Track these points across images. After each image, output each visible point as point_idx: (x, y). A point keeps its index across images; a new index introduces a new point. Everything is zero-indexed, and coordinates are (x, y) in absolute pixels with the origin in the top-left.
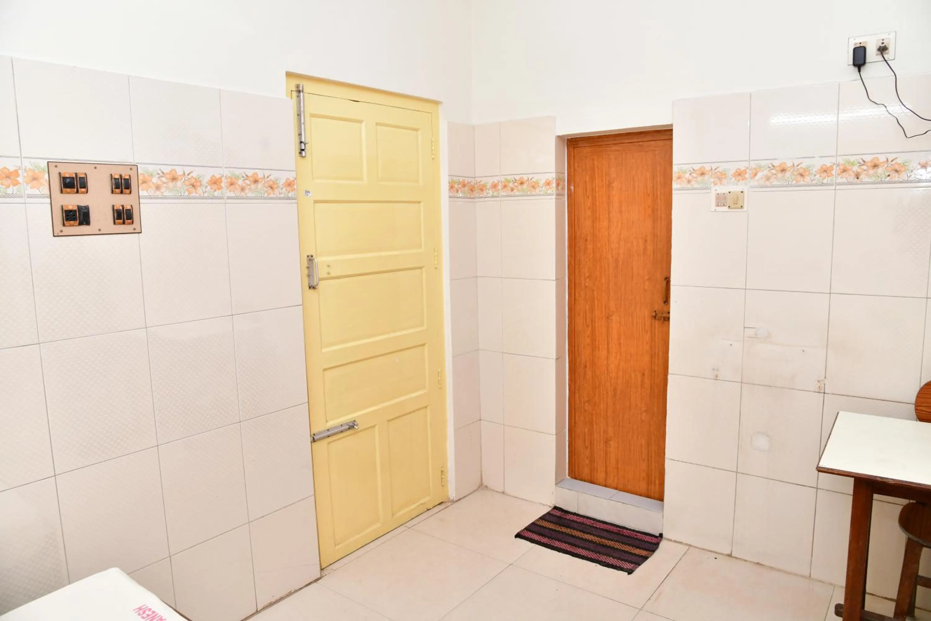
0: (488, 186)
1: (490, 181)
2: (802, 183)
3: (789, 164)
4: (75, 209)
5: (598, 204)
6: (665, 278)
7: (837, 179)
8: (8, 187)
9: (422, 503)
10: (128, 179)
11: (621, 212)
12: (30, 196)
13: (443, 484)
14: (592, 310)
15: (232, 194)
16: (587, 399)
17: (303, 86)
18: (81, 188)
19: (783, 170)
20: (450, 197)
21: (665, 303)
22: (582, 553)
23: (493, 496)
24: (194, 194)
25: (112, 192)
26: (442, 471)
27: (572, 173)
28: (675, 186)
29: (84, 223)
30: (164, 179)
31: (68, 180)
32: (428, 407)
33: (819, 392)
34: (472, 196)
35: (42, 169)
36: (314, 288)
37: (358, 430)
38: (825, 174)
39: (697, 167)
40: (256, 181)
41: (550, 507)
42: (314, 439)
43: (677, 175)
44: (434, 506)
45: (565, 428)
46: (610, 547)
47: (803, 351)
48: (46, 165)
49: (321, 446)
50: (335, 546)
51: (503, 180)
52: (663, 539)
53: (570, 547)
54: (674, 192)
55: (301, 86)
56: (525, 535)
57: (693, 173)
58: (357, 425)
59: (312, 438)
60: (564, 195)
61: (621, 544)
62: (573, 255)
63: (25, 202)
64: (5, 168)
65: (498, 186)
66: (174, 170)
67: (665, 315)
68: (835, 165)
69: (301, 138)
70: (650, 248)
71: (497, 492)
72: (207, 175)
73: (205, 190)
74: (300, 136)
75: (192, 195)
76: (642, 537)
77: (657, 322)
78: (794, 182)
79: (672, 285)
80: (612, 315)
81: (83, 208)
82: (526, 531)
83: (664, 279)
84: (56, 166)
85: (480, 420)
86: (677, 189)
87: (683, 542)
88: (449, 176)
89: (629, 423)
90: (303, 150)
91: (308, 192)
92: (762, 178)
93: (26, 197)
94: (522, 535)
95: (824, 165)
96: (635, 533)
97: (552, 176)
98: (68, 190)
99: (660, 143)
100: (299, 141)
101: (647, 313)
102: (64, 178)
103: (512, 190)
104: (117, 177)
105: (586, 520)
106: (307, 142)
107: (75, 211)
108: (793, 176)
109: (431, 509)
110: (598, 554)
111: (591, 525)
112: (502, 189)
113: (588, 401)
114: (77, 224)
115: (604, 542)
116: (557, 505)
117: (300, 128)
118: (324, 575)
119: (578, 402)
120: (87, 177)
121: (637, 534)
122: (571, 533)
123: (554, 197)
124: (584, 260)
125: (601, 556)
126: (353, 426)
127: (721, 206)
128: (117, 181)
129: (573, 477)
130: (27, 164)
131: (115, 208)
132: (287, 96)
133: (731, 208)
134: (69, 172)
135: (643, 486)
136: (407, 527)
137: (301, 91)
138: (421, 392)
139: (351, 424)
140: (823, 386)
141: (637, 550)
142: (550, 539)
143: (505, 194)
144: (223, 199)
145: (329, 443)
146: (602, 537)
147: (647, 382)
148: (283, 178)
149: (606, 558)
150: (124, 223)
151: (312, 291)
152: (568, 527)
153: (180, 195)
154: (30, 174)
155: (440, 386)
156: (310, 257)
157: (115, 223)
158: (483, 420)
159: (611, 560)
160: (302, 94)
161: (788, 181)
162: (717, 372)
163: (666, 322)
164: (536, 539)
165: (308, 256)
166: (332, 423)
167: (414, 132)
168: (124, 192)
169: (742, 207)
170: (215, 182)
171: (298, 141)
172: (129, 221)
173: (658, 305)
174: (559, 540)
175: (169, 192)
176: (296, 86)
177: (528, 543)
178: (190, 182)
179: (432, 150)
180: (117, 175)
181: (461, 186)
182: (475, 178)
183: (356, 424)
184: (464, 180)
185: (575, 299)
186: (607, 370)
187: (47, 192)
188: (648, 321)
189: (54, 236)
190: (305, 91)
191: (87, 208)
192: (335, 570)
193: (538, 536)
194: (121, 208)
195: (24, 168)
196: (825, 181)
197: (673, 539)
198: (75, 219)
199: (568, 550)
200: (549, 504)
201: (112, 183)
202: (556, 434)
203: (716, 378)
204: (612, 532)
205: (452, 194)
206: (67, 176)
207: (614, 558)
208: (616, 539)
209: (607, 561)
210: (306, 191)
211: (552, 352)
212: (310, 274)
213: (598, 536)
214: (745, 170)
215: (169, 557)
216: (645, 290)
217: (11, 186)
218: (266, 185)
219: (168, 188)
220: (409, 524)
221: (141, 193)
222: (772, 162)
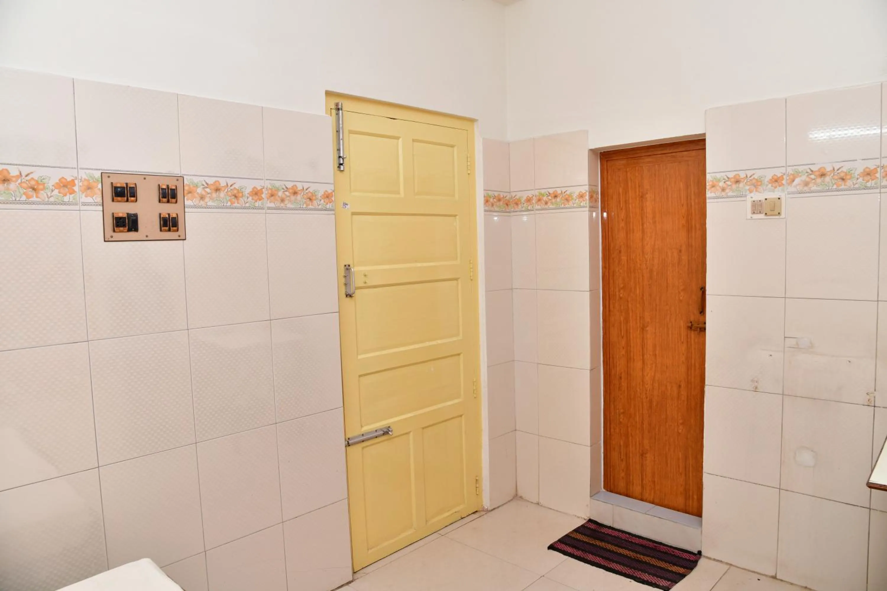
0: (523, 200)
1: (525, 196)
2: (843, 187)
3: (829, 168)
4: (124, 216)
5: (631, 215)
6: (701, 288)
7: (882, 182)
8: (65, 195)
9: (456, 511)
10: (174, 190)
11: (655, 222)
12: (84, 204)
13: (477, 493)
14: (627, 320)
15: (272, 205)
16: (622, 411)
17: (342, 104)
18: (131, 197)
19: (823, 175)
20: (485, 211)
21: (700, 313)
22: (616, 568)
23: (527, 506)
24: (236, 204)
25: (160, 201)
26: (477, 480)
27: (606, 186)
28: (709, 194)
29: (133, 229)
30: (208, 190)
31: (119, 189)
32: (463, 416)
33: (869, 406)
34: (508, 210)
35: (96, 179)
36: (351, 296)
37: (393, 436)
38: (869, 177)
39: (731, 175)
40: (295, 193)
41: (585, 519)
42: (348, 443)
43: (711, 183)
44: (468, 515)
45: (600, 440)
46: (645, 563)
47: (850, 362)
48: (100, 175)
49: (355, 450)
50: (368, 550)
51: (537, 194)
52: (702, 556)
53: (604, 561)
54: (708, 201)
55: (340, 104)
56: (559, 546)
57: (727, 181)
58: (392, 431)
59: (347, 442)
60: (598, 208)
61: (657, 560)
62: (607, 266)
63: (80, 209)
64: (63, 178)
65: (532, 200)
66: (218, 181)
67: (701, 326)
68: (880, 167)
69: (339, 153)
70: (684, 258)
71: (532, 503)
72: (248, 186)
73: (247, 200)
74: (339, 151)
75: (235, 205)
76: (680, 554)
77: (692, 332)
78: (835, 187)
79: (708, 295)
80: (647, 326)
81: (132, 215)
82: (559, 543)
83: (699, 289)
84: (109, 177)
85: (516, 430)
86: (710, 198)
87: (723, 560)
88: (484, 190)
89: (666, 435)
90: (342, 164)
91: (347, 204)
92: (799, 184)
93: (81, 204)
94: (555, 547)
95: (867, 168)
96: (672, 549)
97: (585, 189)
98: (119, 199)
99: (693, 153)
100: (338, 156)
101: (682, 324)
102: (116, 188)
103: (546, 203)
104: (164, 187)
105: (621, 534)
106: (345, 157)
107: (125, 218)
108: (833, 180)
109: (465, 517)
110: (633, 570)
111: (627, 539)
112: (536, 203)
113: (623, 413)
114: (126, 230)
115: (640, 557)
116: (592, 518)
117: (339, 144)
118: (356, 578)
119: (613, 414)
120: (137, 186)
121: (674, 550)
122: (606, 546)
123: (587, 209)
124: (619, 271)
125: (636, 572)
126: (388, 432)
127: (757, 213)
128: (164, 191)
129: (609, 490)
130: (83, 175)
131: (162, 216)
132: (326, 113)
133: (768, 216)
134: (120, 182)
135: (680, 501)
136: (440, 534)
137: (340, 109)
138: (456, 401)
139: (385, 430)
140: (873, 399)
141: (674, 567)
142: (584, 552)
143: (539, 207)
144: (264, 209)
145: (363, 448)
146: (637, 552)
147: (684, 393)
148: (321, 190)
149: (641, 574)
150: (169, 230)
151: (349, 299)
152: (602, 540)
153: (223, 205)
154: (86, 183)
155: (475, 396)
156: (347, 267)
157: (161, 230)
158: (519, 431)
159: (646, 577)
160: (341, 111)
161: (828, 186)
162: (756, 384)
163: (702, 333)
164: (569, 552)
165: (345, 266)
166: (366, 428)
167: (450, 149)
168: (170, 201)
169: (779, 213)
170: (256, 193)
171: (336, 157)
172: (175, 228)
173: (694, 316)
174: (593, 554)
175: (212, 202)
176: (336, 105)
177: (561, 555)
178: (233, 194)
179: (468, 165)
180: (164, 185)
181: (496, 200)
182: (510, 192)
183: (390, 430)
184: (499, 195)
185: (609, 311)
186: (643, 381)
187: (99, 200)
188: (684, 332)
189: (105, 241)
190: (344, 109)
191: (136, 216)
192: (367, 574)
193: (572, 549)
194: (167, 216)
195: (80, 178)
196: (869, 184)
197: (713, 557)
198: (124, 226)
199: (602, 564)
200: (583, 517)
201: (159, 193)
202: (591, 446)
203: (756, 390)
204: (649, 548)
205: (487, 208)
206: (119, 185)
207: (649, 574)
208: (652, 555)
209: (642, 576)
210: (344, 203)
211: (587, 363)
212: (346, 283)
213: (633, 551)
214: (782, 176)
215: (204, 552)
216: (681, 301)
217: (68, 194)
218: (305, 196)
219: (211, 199)
220: (442, 532)
221: (187, 203)
222: (810, 166)
